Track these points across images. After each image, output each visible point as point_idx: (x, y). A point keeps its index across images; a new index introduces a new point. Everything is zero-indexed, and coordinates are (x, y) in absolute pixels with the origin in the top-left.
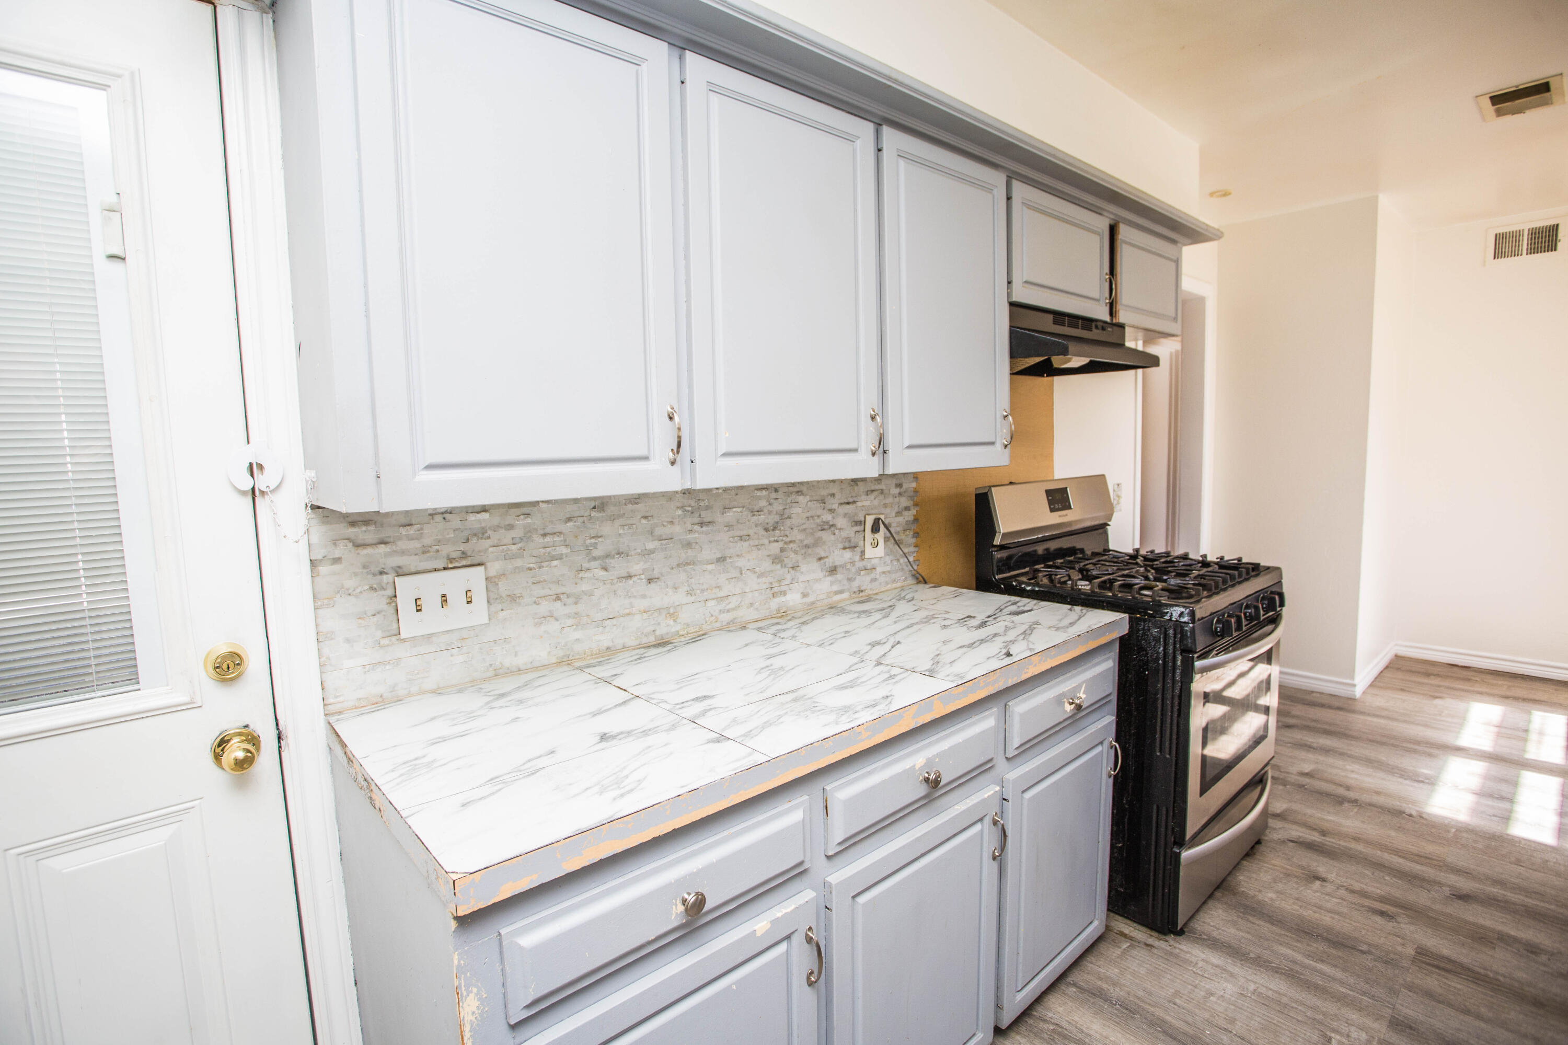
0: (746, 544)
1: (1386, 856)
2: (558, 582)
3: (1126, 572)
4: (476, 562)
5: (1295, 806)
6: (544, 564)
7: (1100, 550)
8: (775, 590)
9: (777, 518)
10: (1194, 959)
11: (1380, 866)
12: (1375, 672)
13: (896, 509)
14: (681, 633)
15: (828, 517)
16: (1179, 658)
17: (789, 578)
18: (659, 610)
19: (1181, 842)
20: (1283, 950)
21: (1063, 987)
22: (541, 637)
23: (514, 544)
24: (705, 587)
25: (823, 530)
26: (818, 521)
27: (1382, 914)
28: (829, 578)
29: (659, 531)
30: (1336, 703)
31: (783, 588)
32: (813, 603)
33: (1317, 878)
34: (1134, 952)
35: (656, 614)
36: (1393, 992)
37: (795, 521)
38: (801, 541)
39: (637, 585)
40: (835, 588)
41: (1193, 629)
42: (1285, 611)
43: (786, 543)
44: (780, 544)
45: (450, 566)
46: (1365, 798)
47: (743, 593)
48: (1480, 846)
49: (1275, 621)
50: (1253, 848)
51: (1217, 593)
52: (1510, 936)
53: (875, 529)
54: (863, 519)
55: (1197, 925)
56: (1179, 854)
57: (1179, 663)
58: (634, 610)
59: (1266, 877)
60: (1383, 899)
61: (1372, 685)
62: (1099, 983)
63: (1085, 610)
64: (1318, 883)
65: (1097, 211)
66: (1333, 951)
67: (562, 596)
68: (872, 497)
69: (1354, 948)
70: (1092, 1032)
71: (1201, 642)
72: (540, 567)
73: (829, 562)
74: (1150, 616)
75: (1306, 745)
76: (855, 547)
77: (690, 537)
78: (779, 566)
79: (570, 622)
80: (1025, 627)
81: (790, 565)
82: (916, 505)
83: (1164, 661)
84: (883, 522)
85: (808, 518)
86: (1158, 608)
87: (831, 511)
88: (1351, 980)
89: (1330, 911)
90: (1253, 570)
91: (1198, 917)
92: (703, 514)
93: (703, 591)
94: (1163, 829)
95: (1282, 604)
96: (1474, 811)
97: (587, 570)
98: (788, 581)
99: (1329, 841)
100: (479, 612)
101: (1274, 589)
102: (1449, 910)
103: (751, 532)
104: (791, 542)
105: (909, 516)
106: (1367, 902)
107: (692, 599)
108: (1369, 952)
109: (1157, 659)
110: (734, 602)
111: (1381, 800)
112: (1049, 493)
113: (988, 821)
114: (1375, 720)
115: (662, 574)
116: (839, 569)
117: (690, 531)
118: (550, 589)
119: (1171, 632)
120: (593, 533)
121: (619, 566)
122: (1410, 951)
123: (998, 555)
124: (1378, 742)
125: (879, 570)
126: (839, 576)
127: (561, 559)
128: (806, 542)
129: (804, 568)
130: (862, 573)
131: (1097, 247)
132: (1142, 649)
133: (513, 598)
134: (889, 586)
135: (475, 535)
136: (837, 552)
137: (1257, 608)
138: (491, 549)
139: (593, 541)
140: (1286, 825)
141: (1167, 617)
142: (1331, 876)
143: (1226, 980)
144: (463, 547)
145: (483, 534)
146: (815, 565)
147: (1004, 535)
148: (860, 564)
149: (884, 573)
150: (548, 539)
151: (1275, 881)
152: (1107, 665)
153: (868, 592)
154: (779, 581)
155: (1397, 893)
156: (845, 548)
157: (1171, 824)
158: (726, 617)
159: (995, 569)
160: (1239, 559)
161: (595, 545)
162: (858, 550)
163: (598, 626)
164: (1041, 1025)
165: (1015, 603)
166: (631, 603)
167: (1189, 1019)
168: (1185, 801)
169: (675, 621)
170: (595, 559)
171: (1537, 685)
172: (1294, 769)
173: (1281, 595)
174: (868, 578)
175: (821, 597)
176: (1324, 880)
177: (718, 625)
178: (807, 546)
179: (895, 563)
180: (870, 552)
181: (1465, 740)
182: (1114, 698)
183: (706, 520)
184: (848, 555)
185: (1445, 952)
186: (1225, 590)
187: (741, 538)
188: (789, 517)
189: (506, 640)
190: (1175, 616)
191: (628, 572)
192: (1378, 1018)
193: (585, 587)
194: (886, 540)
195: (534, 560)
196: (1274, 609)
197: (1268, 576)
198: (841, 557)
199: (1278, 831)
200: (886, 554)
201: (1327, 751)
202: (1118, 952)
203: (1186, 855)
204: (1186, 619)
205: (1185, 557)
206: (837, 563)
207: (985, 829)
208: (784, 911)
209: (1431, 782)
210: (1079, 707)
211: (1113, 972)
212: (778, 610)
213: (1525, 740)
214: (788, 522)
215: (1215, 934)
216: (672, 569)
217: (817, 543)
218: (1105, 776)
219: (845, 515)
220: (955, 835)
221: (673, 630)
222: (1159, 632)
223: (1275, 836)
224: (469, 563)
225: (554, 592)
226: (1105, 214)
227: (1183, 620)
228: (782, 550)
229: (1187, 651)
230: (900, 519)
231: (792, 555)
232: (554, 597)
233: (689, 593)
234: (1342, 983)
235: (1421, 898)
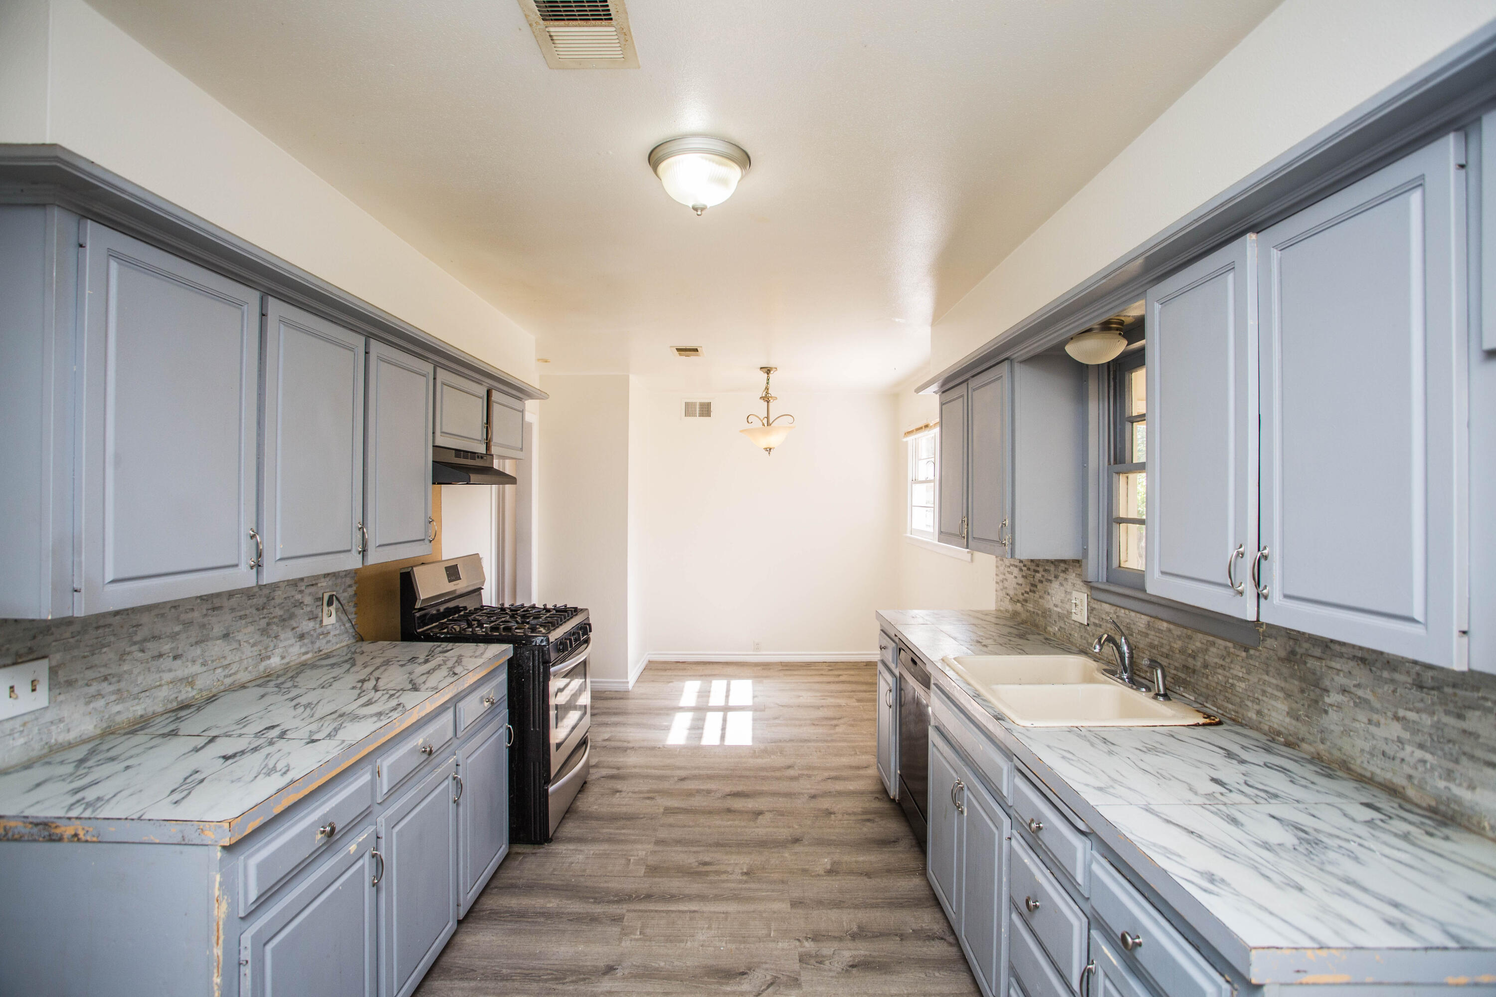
0: (243, 622)
1: (649, 771)
2: (105, 666)
3: (503, 619)
4: (40, 655)
5: (602, 759)
6: (97, 651)
7: (478, 606)
8: (263, 655)
9: (265, 600)
10: (560, 851)
11: (647, 777)
12: (638, 674)
13: (343, 587)
14: (196, 697)
15: (298, 597)
16: (542, 667)
17: (272, 645)
18: (181, 680)
19: (548, 781)
20: (605, 831)
21: (489, 891)
22: (90, 713)
23: (73, 637)
24: (214, 658)
25: (295, 606)
26: (292, 600)
27: (649, 798)
28: (299, 643)
29: (183, 617)
30: (618, 696)
31: (269, 654)
32: (288, 663)
33: (618, 791)
34: (527, 859)
35: (179, 684)
36: (655, 830)
37: (278, 601)
38: (281, 616)
39: (166, 663)
40: (303, 650)
41: (549, 648)
42: (591, 635)
43: (271, 619)
44: (266, 620)
45: (20, 660)
46: (637, 745)
47: (241, 660)
48: (690, 754)
49: (587, 641)
50: (582, 786)
51: (558, 627)
52: (700, 789)
53: (330, 603)
54: (321, 596)
55: (558, 834)
56: (548, 789)
57: (542, 670)
58: (163, 682)
59: (591, 799)
60: (649, 792)
61: (637, 681)
62: (510, 881)
63: (486, 645)
64: (618, 794)
65: (479, 382)
66: (628, 823)
67: (109, 677)
68: (327, 579)
69: (638, 818)
70: (512, 905)
71: (553, 656)
72: (93, 655)
73: (299, 631)
74: (524, 644)
75: (604, 724)
76: (317, 618)
77: (205, 620)
78: (265, 638)
79: (113, 698)
80: (455, 659)
81: (273, 635)
82: (356, 583)
83: (533, 671)
84: (337, 598)
85: (285, 598)
86: (529, 639)
87: (301, 592)
88: (637, 832)
89: (626, 805)
90: (575, 611)
91: (558, 830)
92: (215, 601)
93: (213, 661)
94: (537, 777)
95: (590, 631)
96: (688, 738)
97: (128, 654)
98: (271, 648)
99: (621, 771)
100: (42, 698)
101: (586, 622)
102: (677, 787)
103: (247, 612)
104: (274, 617)
105: (351, 591)
106: (642, 795)
107: (205, 669)
108: (644, 817)
109: (529, 670)
110: (234, 668)
111: (645, 744)
112: (447, 569)
113: (450, 778)
114: (641, 701)
115: (184, 652)
116: (306, 636)
117: (206, 615)
118: (100, 672)
119: (536, 652)
120: (135, 623)
121: (152, 646)
122: (662, 810)
123: (418, 615)
124: (641, 713)
125: (332, 633)
126: (306, 641)
127: (109, 646)
128: (284, 617)
129: (282, 636)
130: (321, 637)
131: (479, 406)
132: (519, 665)
133: (70, 683)
134: (338, 646)
135: (41, 633)
136: (305, 623)
137: (579, 634)
138: (54, 644)
139: (134, 629)
140: (599, 770)
141: (534, 644)
142: (624, 789)
143: (579, 854)
144: (29, 644)
145: (48, 631)
146: (290, 634)
147: (423, 600)
148: (319, 631)
149: (335, 635)
150: (100, 631)
151: (596, 800)
152: (503, 677)
153: (325, 651)
154: (266, 648)
155: (655, 787)
156: (309, 619)
157: (542, 771)
158: (228, 681)
159: (417, 625)
160: (566, 606)
161: (135, 633)
162: (318, 620)
163: (135, 699)
164: (481, 914)
165: (439, 646)
166: (161, 677)
167: (563, 878)
168: (549, 755)
169: (192, 688)
170: (135, 643)
171: (716, 666)
172: (600, 739)
173: (590, 625)
174: (324, 641)
175: (294, 658)
176: (621, 791)
177: (222, 688)
178: (284, 620)
179: (343, 628)
180: (327, 621)
181: (683, 703)
182: (506, 697)
183: (217, 605)
184: (311, 624)
185: (676, 805)
186: (561, 625)
187: (241, 618)
188: (273, 599)
189: (61, 720)
190: (538, 642)
191: (159, 652)
192: (649, 843)
193: (126, 667)
194: (337, 610)
195: (88, 649)
196: (587, 634)
197: (582, 615)
198: (307, 626)
199: (595, 774)
200: (337, 621)
201: (616, 724)
202: (517, 863)
203: (551, 789)
204: (544, 644)
205: (522, 606)
206: (304, 631)
207: (449, 782)
208: (362, 838)
209: (668, 728)
210: (492, 703)
211: (517, 873)
212: (265, 671)
213: (709, 696)
214: (272, 603)
215: (569, 835)
216: (192, 646)
217: (292, 616)
218: (504, 748)
219: (310, 594)
220: (436, 788)
221: (191, 695)
222: (530, 654)
223: (594, 777)
224: (35, 657)
225: (102, 674)
226: (484, 384)
227: (543, 644)
228: (268, 624)
229: (547, 663)
230: (346, 594)
231: (275, 628)
232: (103, 678)
233: (203, 664)
234: (633, 835)
235: (665, 785)
